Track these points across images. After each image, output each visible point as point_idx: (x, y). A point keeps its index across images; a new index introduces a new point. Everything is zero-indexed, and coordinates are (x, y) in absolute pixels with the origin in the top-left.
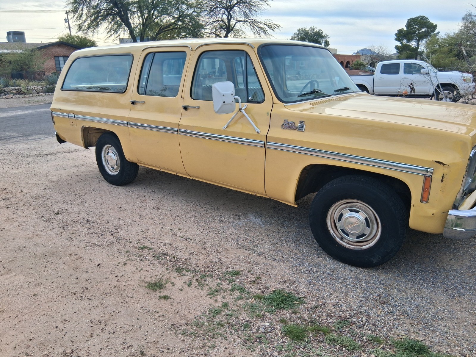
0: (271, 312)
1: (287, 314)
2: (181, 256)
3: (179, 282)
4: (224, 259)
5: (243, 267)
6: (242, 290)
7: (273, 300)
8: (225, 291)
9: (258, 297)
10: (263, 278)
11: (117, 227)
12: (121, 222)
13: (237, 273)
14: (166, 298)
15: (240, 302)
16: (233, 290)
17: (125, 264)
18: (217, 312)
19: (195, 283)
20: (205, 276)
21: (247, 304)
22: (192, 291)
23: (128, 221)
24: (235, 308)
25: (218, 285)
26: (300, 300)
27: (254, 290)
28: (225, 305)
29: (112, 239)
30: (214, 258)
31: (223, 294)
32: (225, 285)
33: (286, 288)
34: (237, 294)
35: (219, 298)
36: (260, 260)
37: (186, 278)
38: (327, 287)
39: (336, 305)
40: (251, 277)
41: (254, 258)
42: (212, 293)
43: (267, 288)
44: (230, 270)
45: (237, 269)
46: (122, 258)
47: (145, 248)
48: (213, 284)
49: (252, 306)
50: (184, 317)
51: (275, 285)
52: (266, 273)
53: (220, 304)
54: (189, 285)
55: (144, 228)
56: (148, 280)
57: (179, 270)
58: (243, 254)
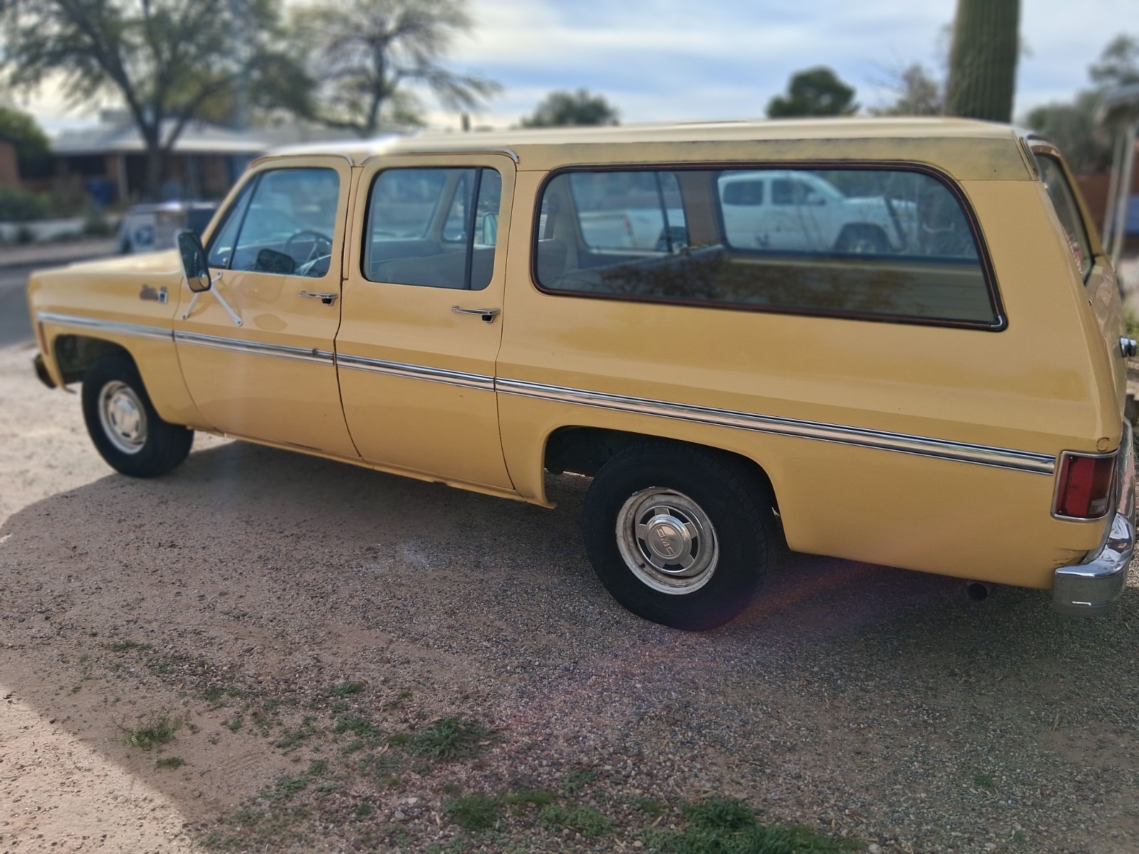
0: (425, 772)
1: (461, 772)
2: (220, 658)
3: (210, 723)
4: (326, 658)
5: (372, 674)
6: (362, 727)
7: (432, 742)
8: (320, 734)
9: (398, 740)
10: (417, 695)
11: (63, 601)
12: (75, 584)
13: (355, 690)
14: (174, 763)
15: (356, 757)
16: (341, 729)
17: (76, 690)
18: (299, 787)
19: (248, 721)
20: (276, 703)
21: (371, 759)
22: (239, 744)
23: (93, 580)
24: (340, 771)
25: (307, 721)
26: (495, 736)
27: (390, 724)
28: (319, 768)
29: (47, 629)
30: (302, 658)
31: (315, 742)
32: (325, 721)
33: (467, 712)
34: (350, 737)
35: (306, 753)
36: (414, 652)
37: (229, 712)
38: (558, 699)
39: (573, 739)
40: (389, 694)
41: (401, 648)
42: (292, 741)
43: (421, 716)
44: (340, 682)
45: (357, 678)
46: (71, 675)
47: (129, 645)
48: (293, 720)
49: (382, 763)
50: (216, 804)
51: (441, 707)
52: (425, 682)
53: (306, 767)
54: (234, 729)
55: (131, 597)
56: (133, 725)
57: (212, 694)
58: (375, 639)
